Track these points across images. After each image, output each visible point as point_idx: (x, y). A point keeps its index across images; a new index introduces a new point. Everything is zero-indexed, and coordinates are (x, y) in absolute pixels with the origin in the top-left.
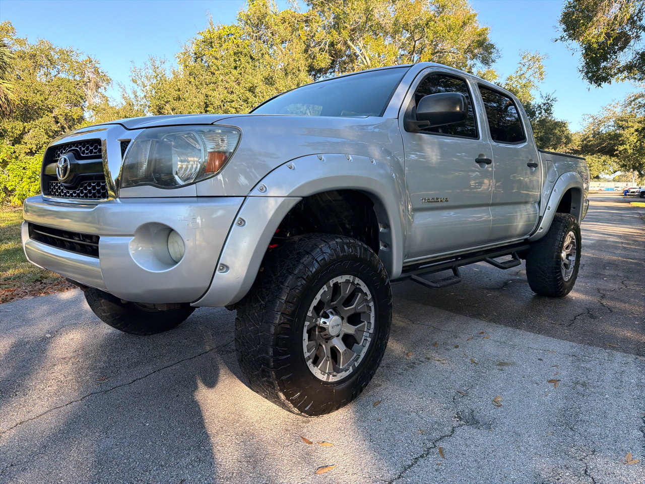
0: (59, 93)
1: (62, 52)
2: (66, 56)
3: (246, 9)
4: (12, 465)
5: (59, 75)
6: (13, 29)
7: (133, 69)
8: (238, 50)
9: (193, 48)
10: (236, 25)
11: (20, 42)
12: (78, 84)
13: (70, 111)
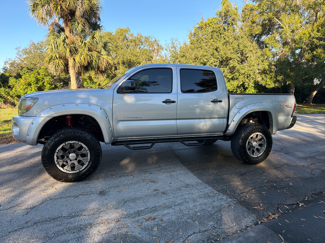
0: (143, 56)
1: (146, 38)
2: (147, 39)
3: (221, 9)
5: (144, 48)
6: (129, 30)
7: (166, 44)
8: (213, 30)
9: (193, 31)
10: (215, 17)
11: (132, 35)
12: (150, 51)
13: (146, 63)
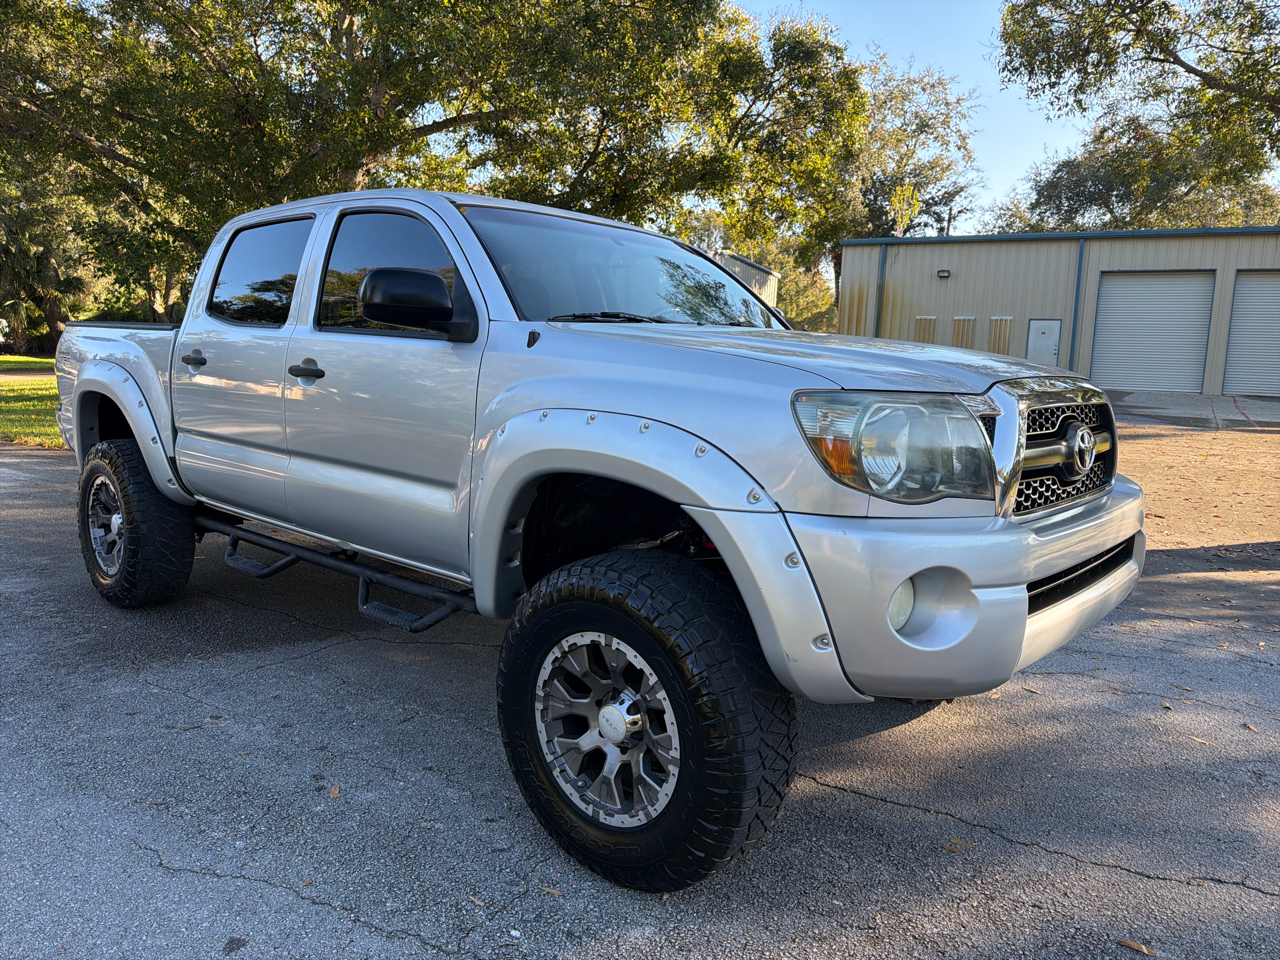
4: (1219, 840)
